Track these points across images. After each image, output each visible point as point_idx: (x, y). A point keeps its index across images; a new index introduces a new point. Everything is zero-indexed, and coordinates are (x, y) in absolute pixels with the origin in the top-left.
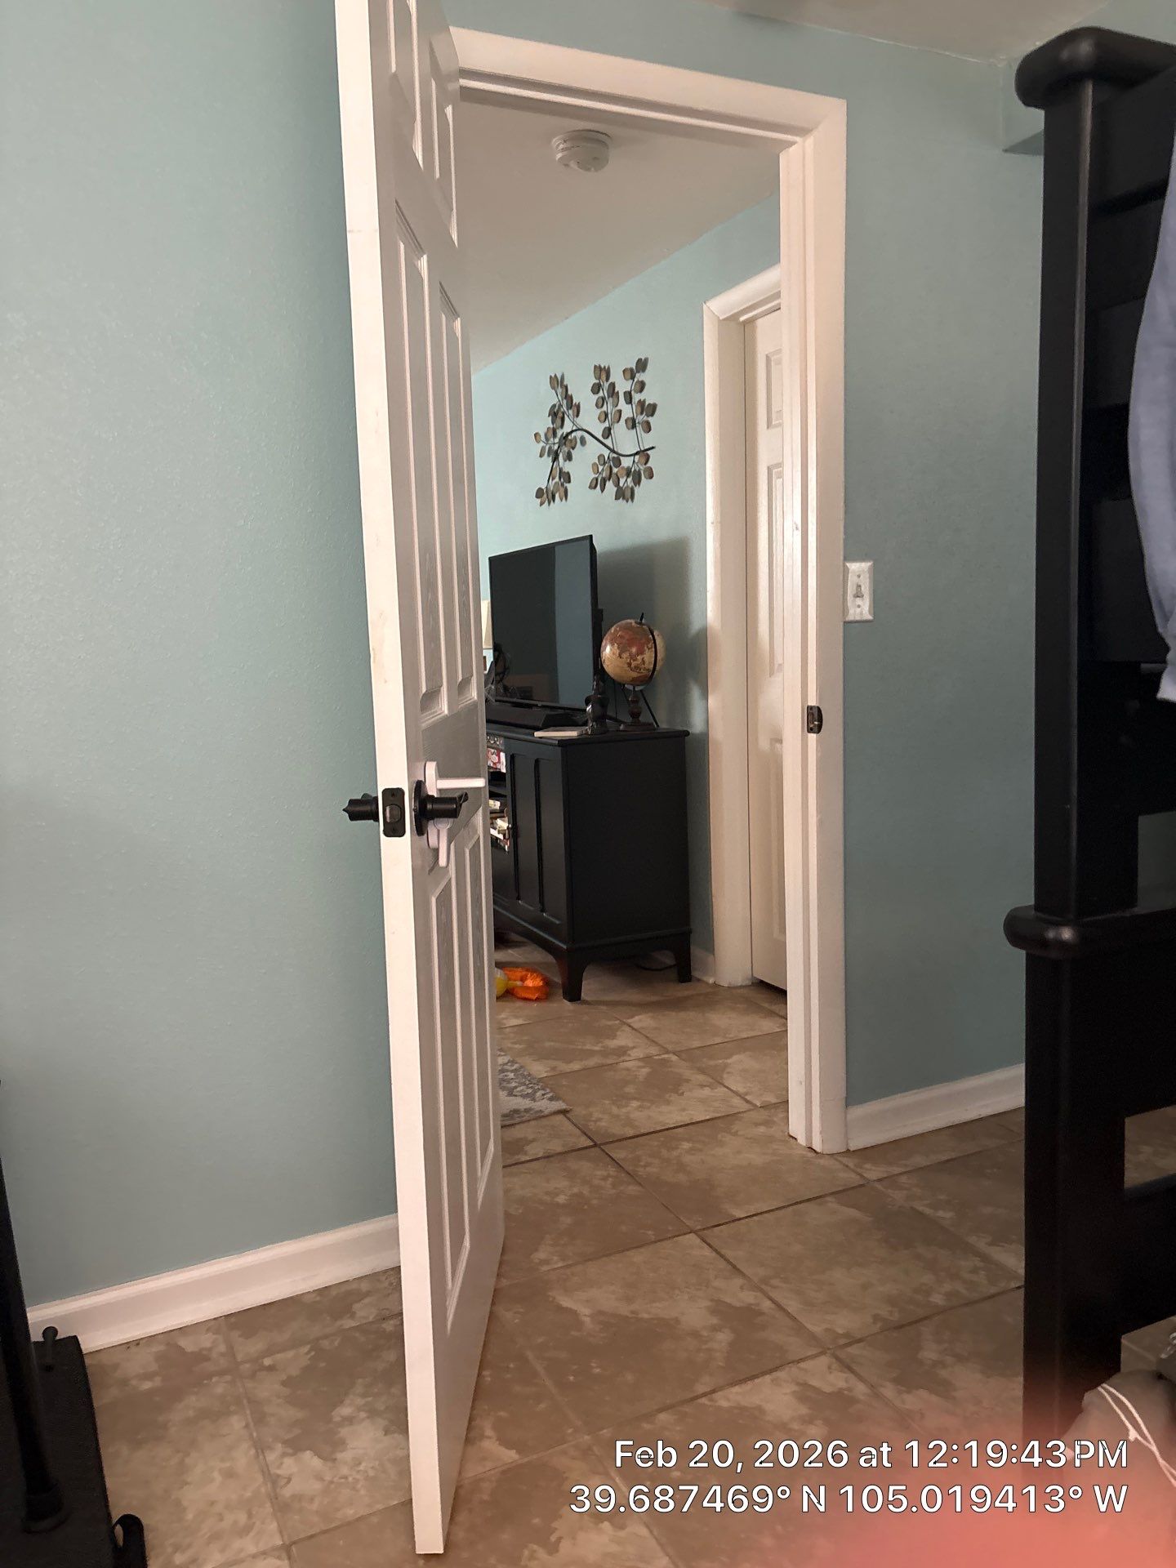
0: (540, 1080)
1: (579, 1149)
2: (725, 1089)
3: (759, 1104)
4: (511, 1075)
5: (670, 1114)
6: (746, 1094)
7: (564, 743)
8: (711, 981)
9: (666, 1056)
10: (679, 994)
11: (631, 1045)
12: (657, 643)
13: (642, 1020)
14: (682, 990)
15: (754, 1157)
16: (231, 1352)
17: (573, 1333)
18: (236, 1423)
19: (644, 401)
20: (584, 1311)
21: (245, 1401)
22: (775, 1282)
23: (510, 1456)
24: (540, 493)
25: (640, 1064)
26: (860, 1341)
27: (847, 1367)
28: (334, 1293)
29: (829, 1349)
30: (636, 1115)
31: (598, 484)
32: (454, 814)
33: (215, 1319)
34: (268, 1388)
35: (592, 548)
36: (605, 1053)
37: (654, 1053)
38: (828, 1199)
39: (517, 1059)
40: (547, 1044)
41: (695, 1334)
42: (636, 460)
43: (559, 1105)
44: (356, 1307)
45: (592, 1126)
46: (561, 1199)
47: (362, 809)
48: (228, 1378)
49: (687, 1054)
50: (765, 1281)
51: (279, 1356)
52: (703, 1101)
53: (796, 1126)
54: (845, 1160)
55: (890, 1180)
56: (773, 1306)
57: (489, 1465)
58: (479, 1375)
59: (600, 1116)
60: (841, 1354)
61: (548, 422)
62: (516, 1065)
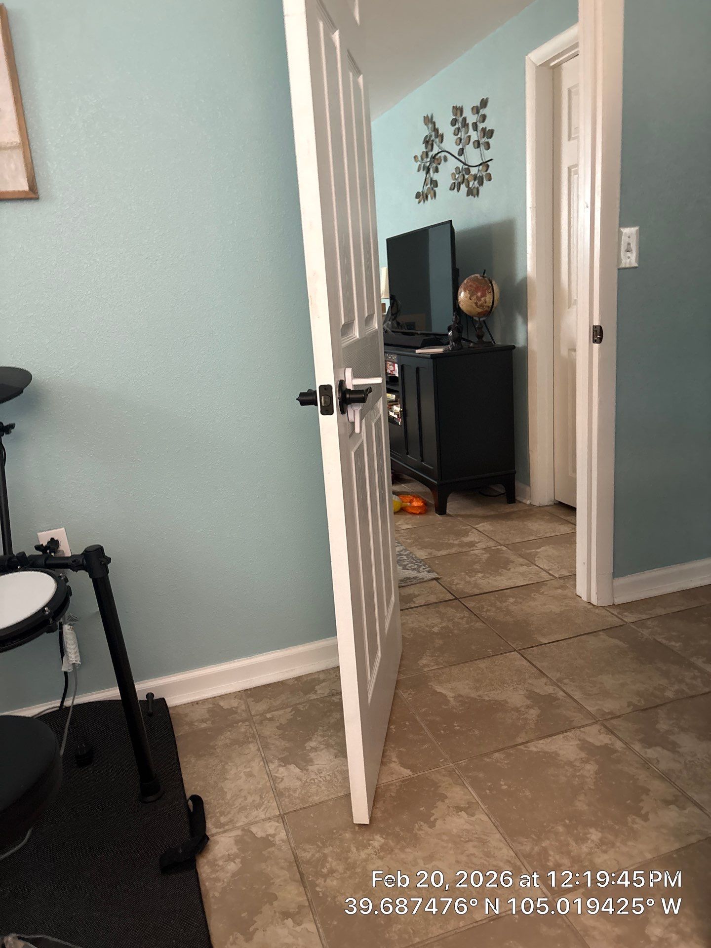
0: (422, 560)
1: (446, 601)
2: (536, 567)
3: (557, 576)
4: (405, 557)
5: (502, 581)
6: (550, 570)
7: (434, 357)
8: (528, 502)
9: (499, 547)
10: (508, 511)
11: (477, 540)
12: (494, 288)
13: (485, 526)
14: (509, 508)
15: (554, 607)
16: (248, 710)
17: (443, 706)
18: (253, 747)
19: (486, 128)
20: (450, 695)
21: (257, 736)
22: (566, 681)
23: (407, 772)
24: (418, 195)
25: (484, 552)
26: (619, 717)
27: (610, 731)
28: (305, 679)
29: (599, 721)
30: (480, 581)
31: (455, 187)
32: (363, 400)
33: (240, 691)
34: (269, 730)
35: (452, 229)
36: (461, 545)
37: (493, 545)
38: (601, 633)
39: (410, 549)
40: (426, 540)
41: (517, 710)
42: (480, 169)
43: (433, 575)
44: (317, 687)
45: (454, 587)
46: (436, 630)
47: (307, 399)
48: (247, 723)
49: (513, 547)
50: (558, 680)
51: (275, 713)
52: (523, 574)
53: (581, 589)
54: (611, 610)
55: (641, 623)
56: (565, 695)
57: (395, 777)
58: (388, 728)
59: (459, 582)
60: (607, 724)
61: (423, 148)
62: (408, 552)
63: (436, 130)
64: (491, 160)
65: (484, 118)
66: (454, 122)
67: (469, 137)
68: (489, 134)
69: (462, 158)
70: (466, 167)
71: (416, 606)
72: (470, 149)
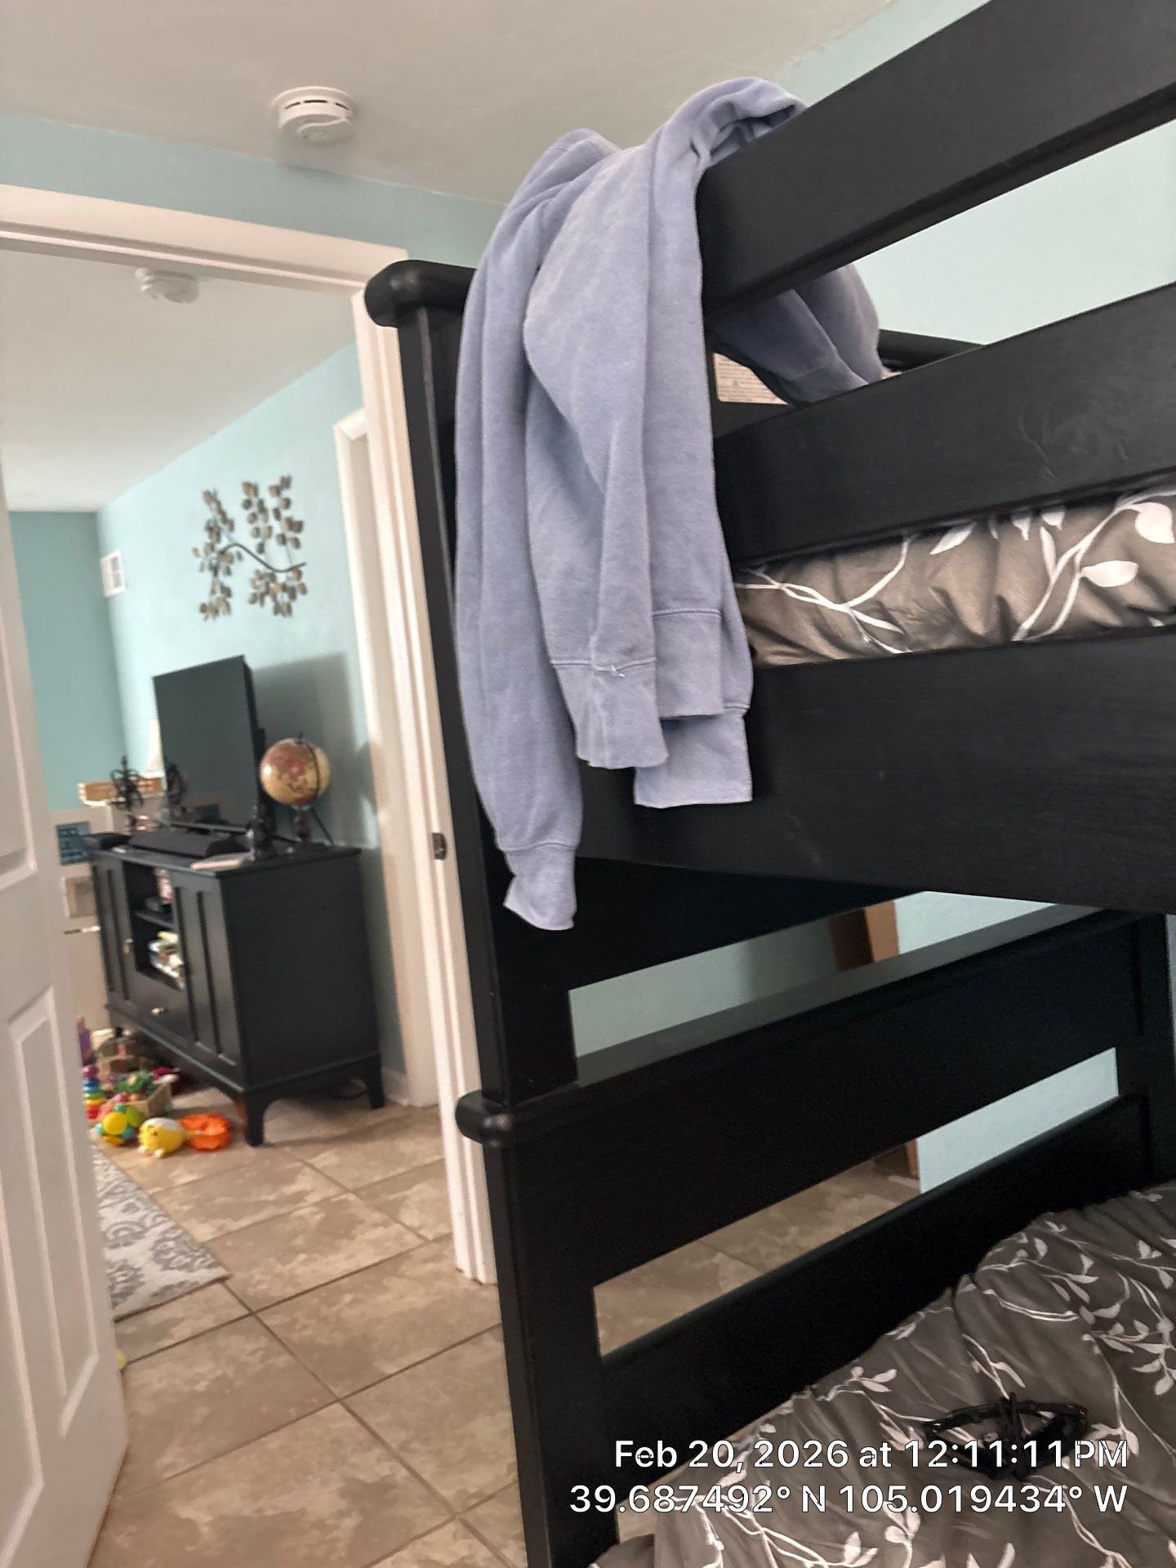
0: (203, 1245)
1: (231, 1322)
2: (400, 1226)
3: (430, 1237)
4: (171, 1244)
5: (337, 1264)
6: (420, 1228)
7: (223, 876)
8: (405, 1102)
9: (343, 1197)
10: (370, 1123)
11: (308, 1188)
13: (327, 1158)
14: (372, 1118)
15: (417, 1299)
19: (291, 518)
20: (204, 1519)
22: (415, 1445)
24: (204, 608)
25: (315, 1210)
26: (490, 1497)
27: (472, 1531)
29: (457, 1513)
30: (300, 1270)
31: (257, 599)
35: (247, 671)
36: (280, 1202)
37: (332, 1194)
38: (486, 1336)
39: (182, 1223)
40: (219, 1201)
41: (321, 1525)
42: (290, 576)
43: (219, 1272)
45: (251, 1291)
46: (202, 1386)
49: (368, 1193)
50: (404, 1446)
52: (374, 1243)
53: (462, 1260)
56: (409, 1475)
59: (262, 1278)
60: (468, 1517)
61: (204, 538)
62: (179, 1232)
63: (222, 513)
64: (303, 565)
65: (287, 503)
66: (247, 504)
67: (270, 529)
68: (296, 526)
69: (261, 557)
70: (269, 571)
71: (171, 1342)
72: (272, 545)
